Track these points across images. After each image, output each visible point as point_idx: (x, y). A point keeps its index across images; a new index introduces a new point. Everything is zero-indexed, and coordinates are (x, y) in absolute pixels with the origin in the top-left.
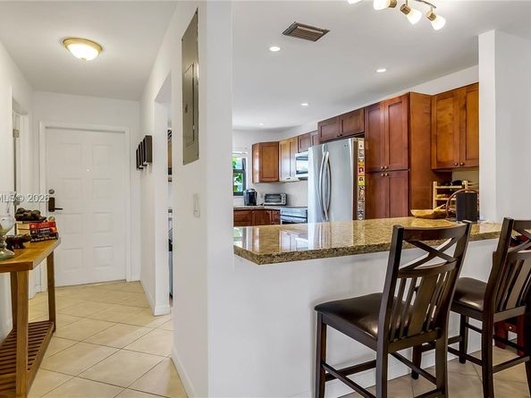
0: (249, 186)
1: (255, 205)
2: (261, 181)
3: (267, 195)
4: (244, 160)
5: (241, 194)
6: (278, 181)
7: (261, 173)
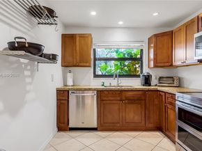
0: (146, 70)
1: (150, 85)
2: (155, 66)
3: (160, 78)
4: (142, 50)
5: (139, 76)
6: (172, 65)
7: (155, 59)
